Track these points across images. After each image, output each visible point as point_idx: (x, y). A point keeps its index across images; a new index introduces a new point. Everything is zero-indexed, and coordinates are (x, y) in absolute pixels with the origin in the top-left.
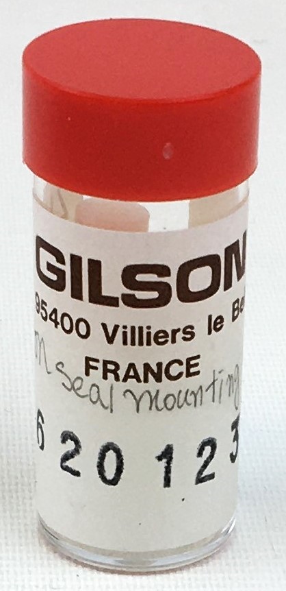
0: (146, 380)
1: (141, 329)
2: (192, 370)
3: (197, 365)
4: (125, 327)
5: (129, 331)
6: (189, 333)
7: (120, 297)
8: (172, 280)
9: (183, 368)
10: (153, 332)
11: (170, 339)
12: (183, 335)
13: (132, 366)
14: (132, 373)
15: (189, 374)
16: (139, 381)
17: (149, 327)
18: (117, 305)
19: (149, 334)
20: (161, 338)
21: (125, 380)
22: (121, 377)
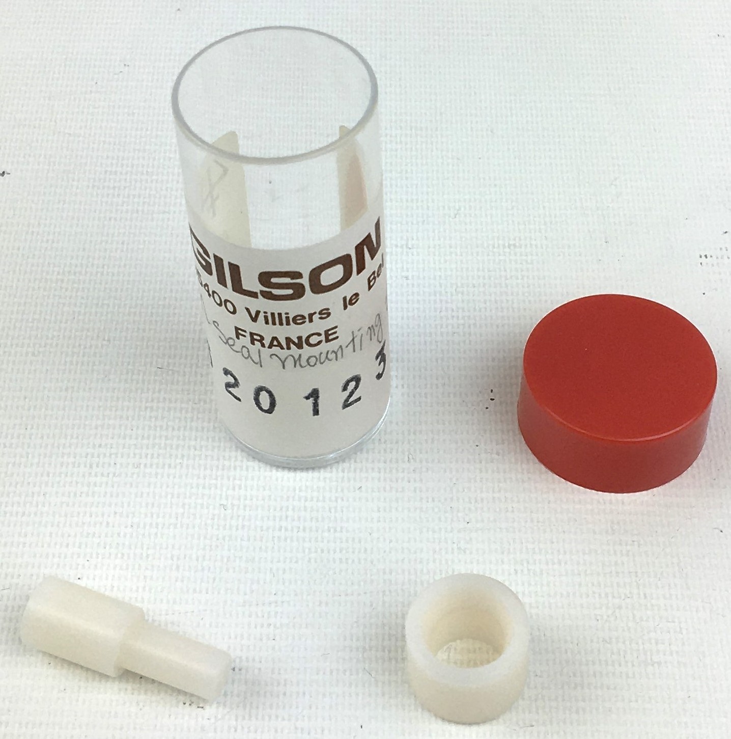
0: (289, 348)
1: (280, 315)
2: (331, 337)
3: (335, 333)
4: (265, 312)
5: (269, 315)
6: (325, 314)
7: (259, 292)
8: (305, 281)
9: (323, 338)
10: (291, 317)
11: (307, 320)
12: (319, 316)
13: (274, 338)
14: (275, 343)
15: (327, 340)
16: (282, 348)
17: (287, 314)
18: (257, 297)
19: (287, 318)
20: (299, 320)
21: (270, 347)
22: (267, 345)
